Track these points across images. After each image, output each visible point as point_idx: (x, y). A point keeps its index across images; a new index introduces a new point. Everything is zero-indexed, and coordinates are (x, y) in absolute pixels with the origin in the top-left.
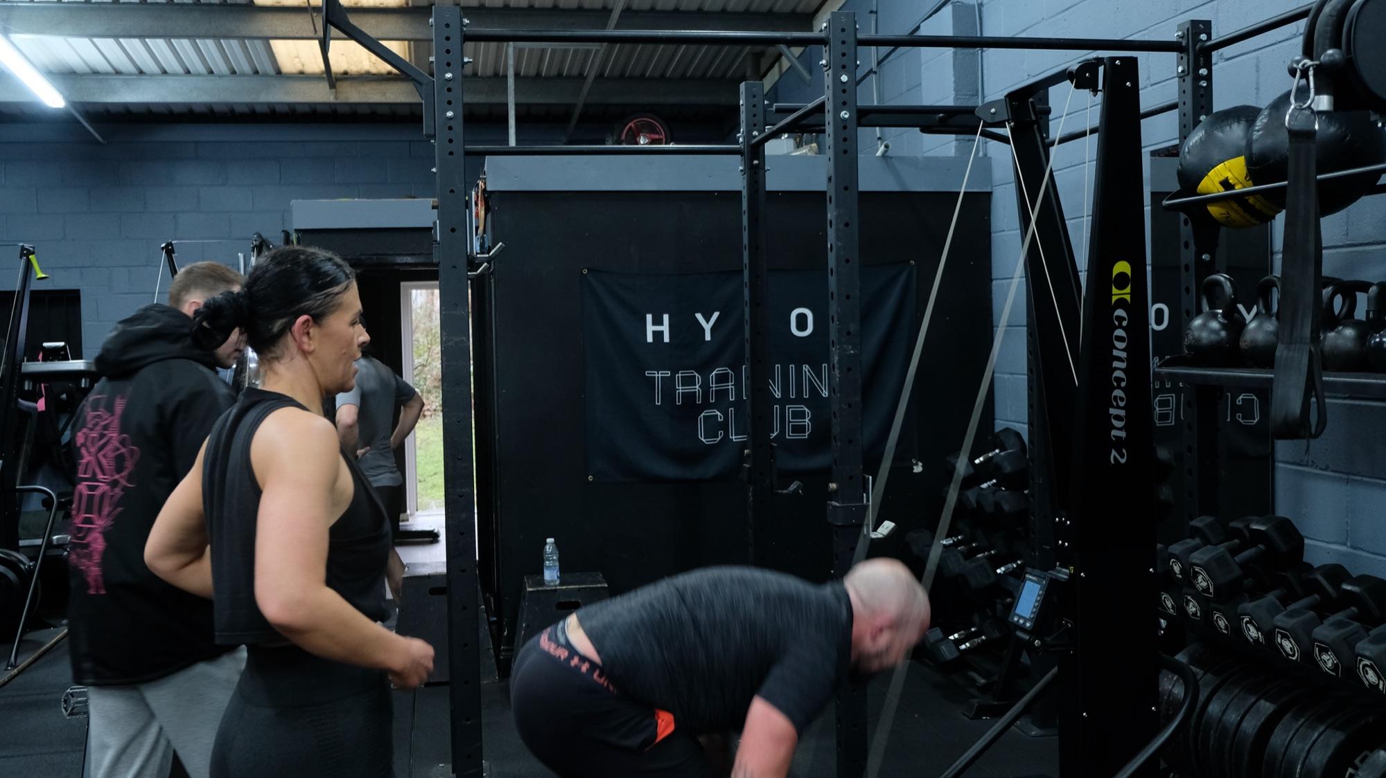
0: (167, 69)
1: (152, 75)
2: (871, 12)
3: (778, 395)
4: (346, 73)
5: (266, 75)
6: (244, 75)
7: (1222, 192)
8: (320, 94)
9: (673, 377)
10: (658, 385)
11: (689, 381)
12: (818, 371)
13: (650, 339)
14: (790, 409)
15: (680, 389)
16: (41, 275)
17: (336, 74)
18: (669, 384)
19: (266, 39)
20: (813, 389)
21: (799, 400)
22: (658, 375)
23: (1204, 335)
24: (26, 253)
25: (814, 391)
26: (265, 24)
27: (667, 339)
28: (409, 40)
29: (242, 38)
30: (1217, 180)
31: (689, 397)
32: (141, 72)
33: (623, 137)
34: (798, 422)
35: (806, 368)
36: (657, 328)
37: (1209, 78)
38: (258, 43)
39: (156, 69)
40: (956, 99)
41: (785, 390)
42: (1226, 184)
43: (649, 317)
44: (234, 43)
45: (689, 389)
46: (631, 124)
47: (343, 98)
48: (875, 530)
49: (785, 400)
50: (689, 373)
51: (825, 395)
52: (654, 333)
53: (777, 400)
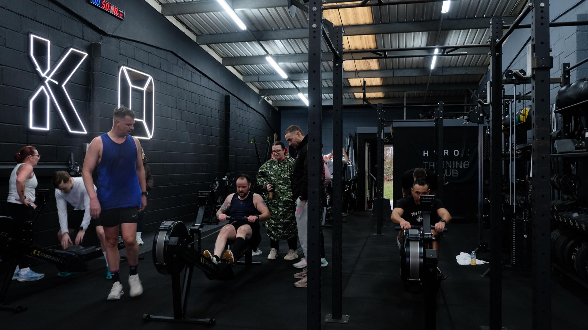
1: (329, 99)
2: (485, 84)
3: (451, 167)
4: (370, 98)
5: (352, 99)
6: (348, 99)
10: (426, 165)
11: (432, 164)
12: (459, 163)
13: (424, 155)
14: (453, 170)
15: (430, 166)
17: (367, 98)
18: (428, 164)
19: (353, 93)
20: (458, 166)
21: (455, 168)
22: (426, 163)
25: (459, 167)
26: (353, 90)
27: (427, 156)
28: (384, 92)
29: (348, 93)
31: (432, 167)
32: (326, 99)
34: (455, 173)
35: (457, 162)
36: (426, 153)
38: (352, 94)
39: (329, 98)
41: (452, 167)
43: (424, 151)
44: (347, 94)
45: (432, 166)
49: (452, 168)
50: (432, 162)
51: (461, 168)
52: (425, 154)
53: (450, 169)
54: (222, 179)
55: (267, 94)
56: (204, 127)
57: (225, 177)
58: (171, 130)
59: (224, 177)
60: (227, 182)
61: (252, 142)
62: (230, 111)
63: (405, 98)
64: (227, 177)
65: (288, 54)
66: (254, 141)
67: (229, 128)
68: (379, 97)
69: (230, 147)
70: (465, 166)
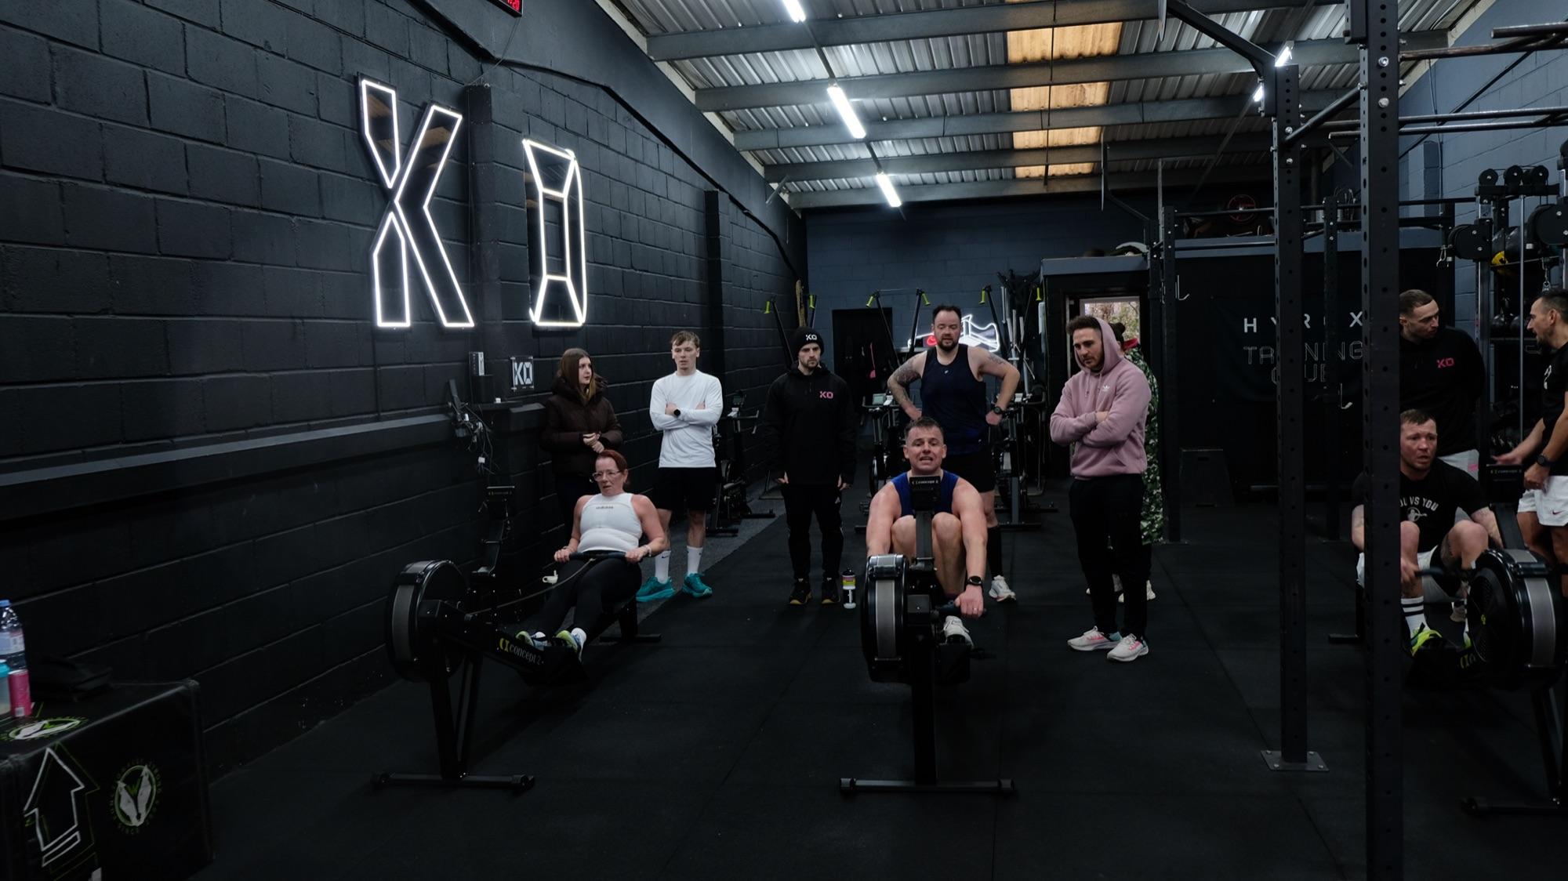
0: (952, 180)
1: (943, 184)
3: (1316, 359)
4: (1057, 176)
5: (1006, 182)
7: (1501, 264)
8: (1038, 189)
9: (1258, 349)
10: (1251, 354)
11: (1267, 352)
13: (1246, 330)
14: (1323, 366)
15: (1262, 356)
16: (927, 303)
17: (1051, 177)
18: (1256, 354)
19: (1014, 167)
22: (1250, 349)
23: (1497, 323)
24: (920, 293)
26: (1015, 159)
27: (1255, 330)
28: (1094, 161)
29: (999, 166)
30: (1498, 260)
31: (1267, 360)
33: (1228, 206)
36: (1250, 325)
37: (1507, 212)
38: (1010, 169)
40: (1425, 196)
41: (1320, 356)
42: (1501, 260)
43: (1246, 320)
44: (996, 169)
45: (1267, 356)
46: (1234, 198)
47: (1051, 191)
48: (1344, 406)
49: (1321, 361)
50: (1267, 348)
51: (1343, 358)
52: (1249, 328)
53: (1316, 362)
54: (729, 415)
55: (788, 176)
56: (671, 281)
57: (733, 409)
58: (615, 296)
59: (731, 411)
60: (739, 422)
61: (767, 312)
62: (721, 232)
63: (1160, 176)
64: (737, 409)
65: (876, 75)
66: (772, 308)
67: (720, 279)
68: (1080, 174)
69: (725, 327)
70: (1355, 354)
